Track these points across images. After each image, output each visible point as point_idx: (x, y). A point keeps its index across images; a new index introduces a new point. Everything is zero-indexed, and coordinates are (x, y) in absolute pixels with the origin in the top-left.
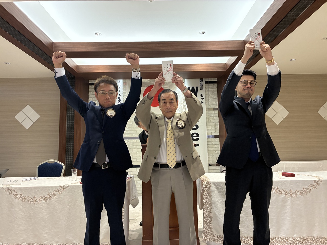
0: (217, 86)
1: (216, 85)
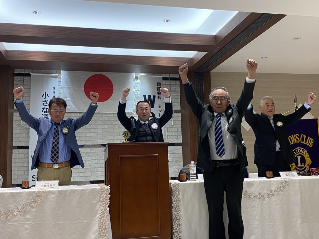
1: (178, 83)
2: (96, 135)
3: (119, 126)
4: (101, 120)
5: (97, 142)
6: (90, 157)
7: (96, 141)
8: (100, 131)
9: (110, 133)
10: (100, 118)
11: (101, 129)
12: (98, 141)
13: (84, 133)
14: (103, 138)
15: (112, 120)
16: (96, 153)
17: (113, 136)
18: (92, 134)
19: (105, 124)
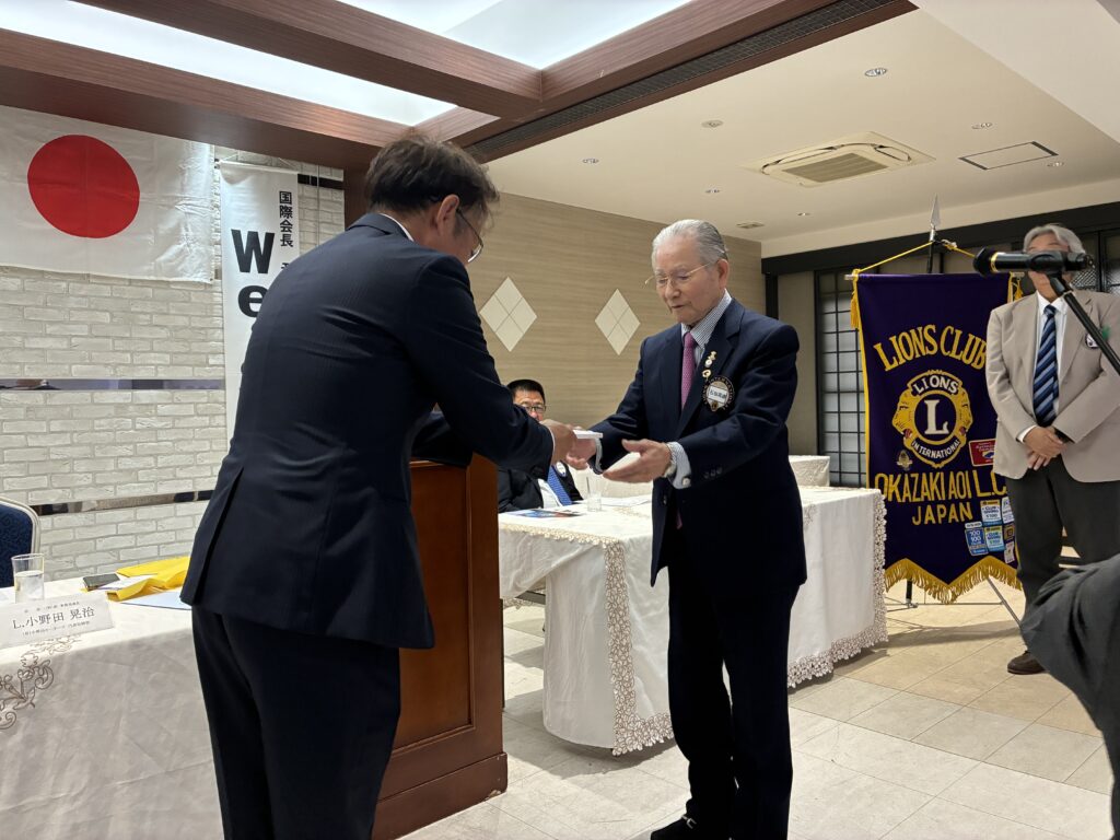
0: (343, 200)
1: (339, 196)
2: (65, 347)
3: (151, 317)
4: (83, 293)
5: (70, 371)
6: (44, 424)
7: (67, 367)
8: (82, 331)
9: (116, 342)
11: (86, 328)
12: (74, 367)
13: (19, 339)
14: (90, 358)
15: (125, 297)
16: (68, 409)
17: (127, 351)
18: (49, 343)
19: (97, 310)
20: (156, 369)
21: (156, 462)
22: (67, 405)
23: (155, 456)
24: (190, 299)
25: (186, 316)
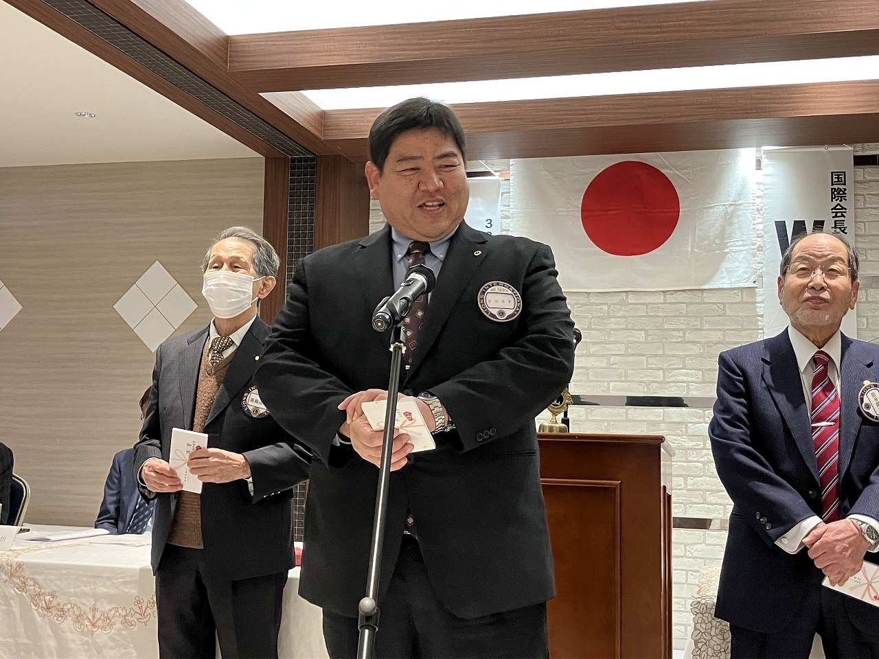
2: (605, 365)
3: (684, 334)
4: (621, 313)
5: (609, 389)
7: (606, 384)
8: (621, 350)
9: (650, 360)
10: (620, 310)
11: (622, 347)
12: (611, 384)
14: (626, 375)
15: (661, 314)
17: (661, 369)
18: (592, 362)
19: (633, 330)
20: (688, 386)
21: (686, 483)
22: (606, 421)
23: (685, 477)
24: (725, 310)
25: (720, 330)
